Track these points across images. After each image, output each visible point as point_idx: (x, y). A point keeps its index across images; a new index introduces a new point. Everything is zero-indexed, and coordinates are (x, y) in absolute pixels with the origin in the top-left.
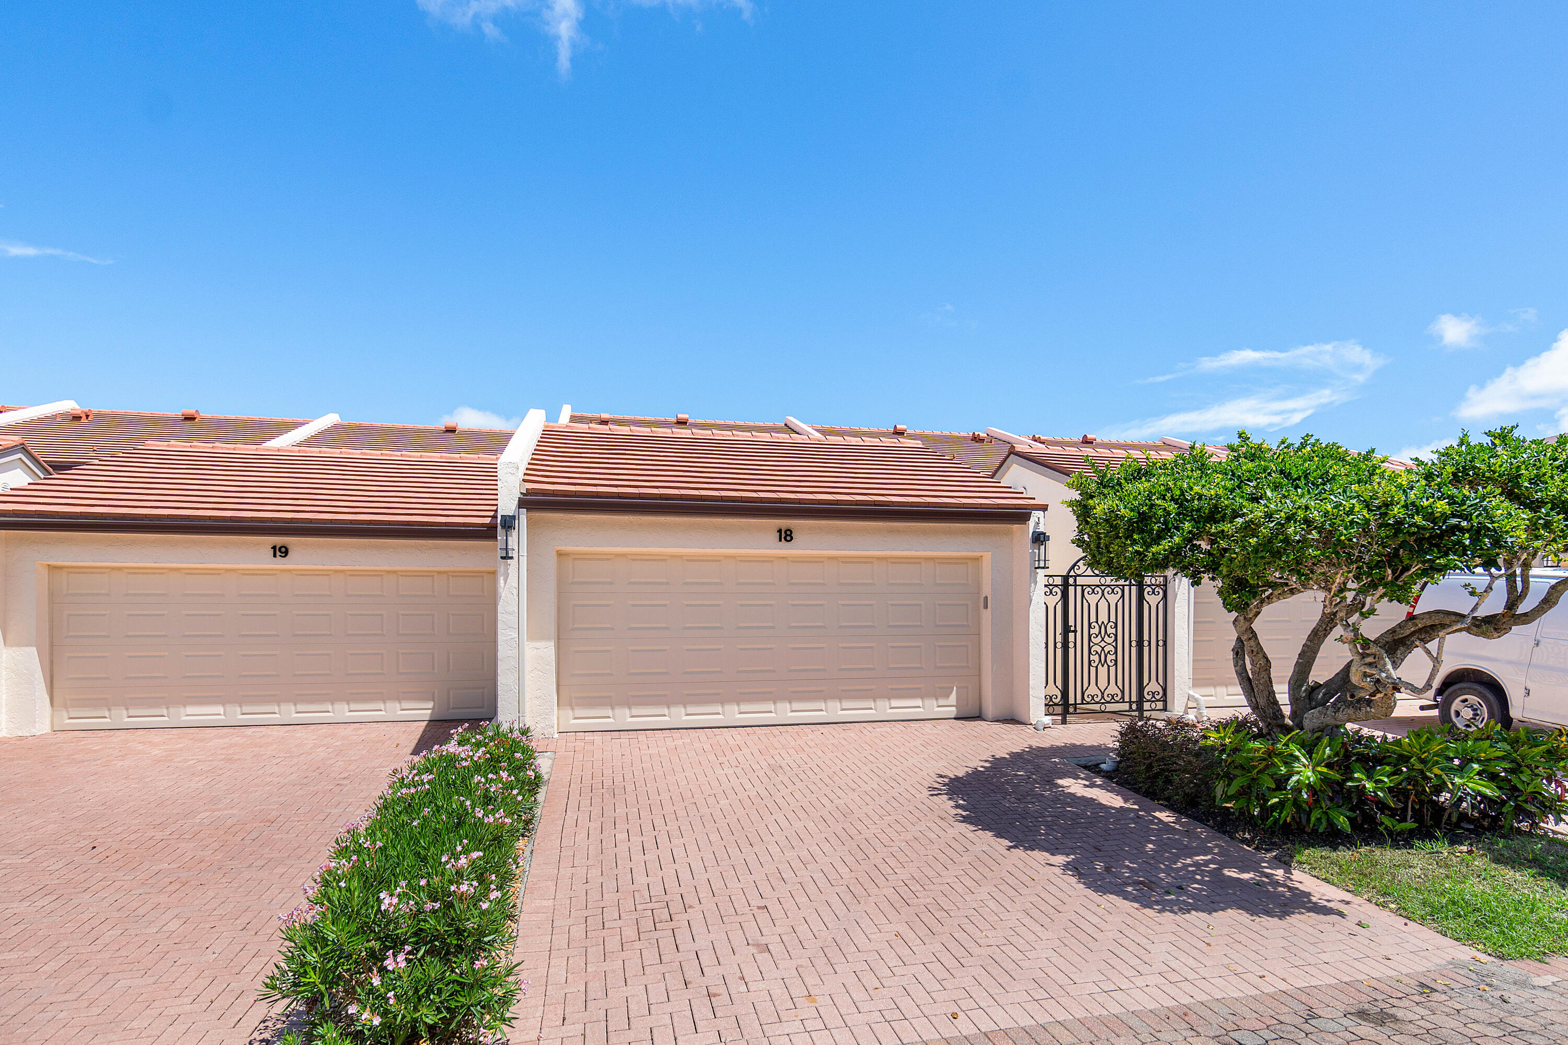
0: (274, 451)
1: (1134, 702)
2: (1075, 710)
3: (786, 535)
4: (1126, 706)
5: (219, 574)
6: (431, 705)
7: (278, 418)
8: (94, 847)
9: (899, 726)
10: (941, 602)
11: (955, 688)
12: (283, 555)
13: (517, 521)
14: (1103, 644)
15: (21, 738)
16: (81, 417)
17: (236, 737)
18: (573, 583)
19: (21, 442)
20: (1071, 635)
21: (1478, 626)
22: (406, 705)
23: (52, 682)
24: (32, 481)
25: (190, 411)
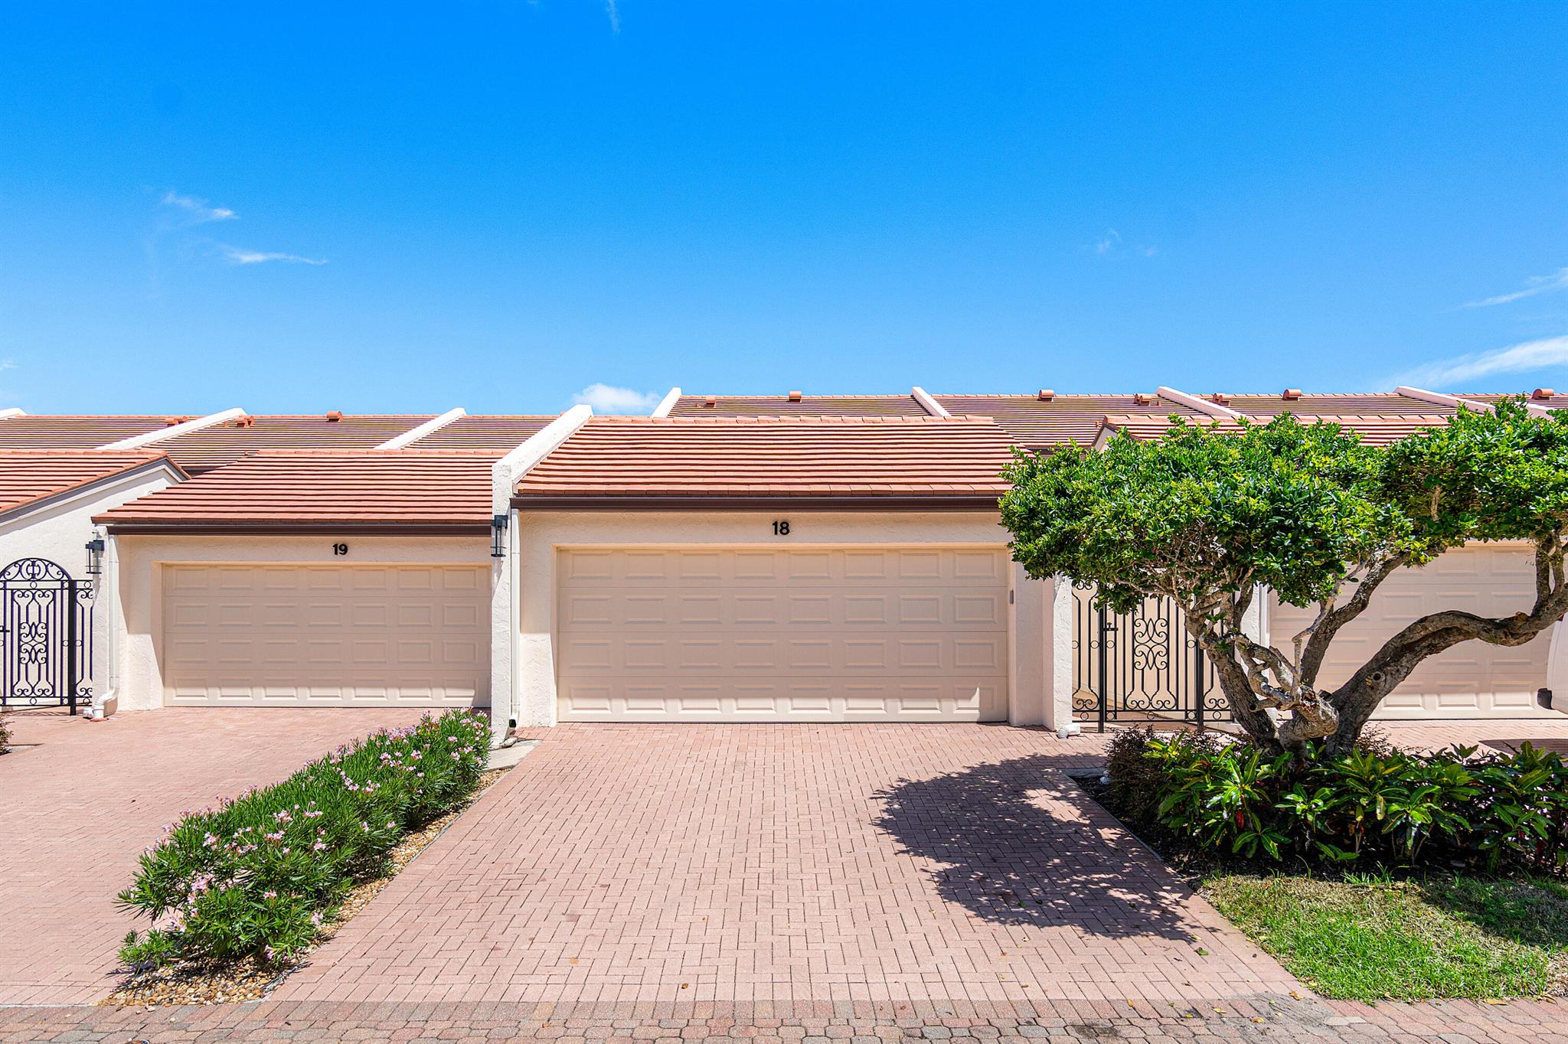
0: (385, 453)
1: (1191, 711)
2: (1115, 717)
3: (783, 528)
4: (1181, 715)
5: (293, 570)
6: (472, 693)
7: (410, 415)
8: (134, 801)
9: (907, 728)
10: (961, 597)
11: (978, 689)
12: (343, 552)
13: (509, 521)
14: (1151, 644)
15: (139, 711)
16: (244, 424)
17: (299, 717)
18: (573, 578)
19: (164, 454)
20: (1110, 635)
21: (1488, 631)
22: (450, 692)
23: (164, 664)
24: (170, 486)
25: (334, 413)
